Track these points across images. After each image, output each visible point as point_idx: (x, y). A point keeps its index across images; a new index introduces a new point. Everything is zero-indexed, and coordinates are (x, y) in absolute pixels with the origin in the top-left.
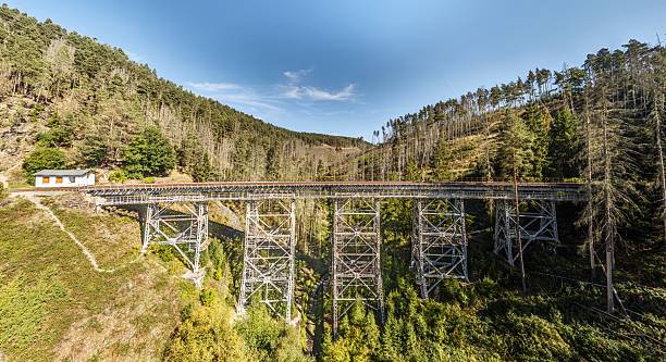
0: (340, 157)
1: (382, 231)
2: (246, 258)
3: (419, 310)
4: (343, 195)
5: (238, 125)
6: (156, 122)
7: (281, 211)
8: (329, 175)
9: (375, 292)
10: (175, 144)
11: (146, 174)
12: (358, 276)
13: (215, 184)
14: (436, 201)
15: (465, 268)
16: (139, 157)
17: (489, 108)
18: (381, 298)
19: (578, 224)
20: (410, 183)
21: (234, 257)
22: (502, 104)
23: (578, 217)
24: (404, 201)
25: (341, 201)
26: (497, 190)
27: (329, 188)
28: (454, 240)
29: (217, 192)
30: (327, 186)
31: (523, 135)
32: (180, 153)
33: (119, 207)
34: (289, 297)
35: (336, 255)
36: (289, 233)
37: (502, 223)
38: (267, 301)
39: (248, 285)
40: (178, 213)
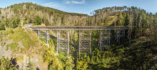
0: (81, 19)
1: (92, 38)
2: (58, 43)
3: (99, 54)
4: (82, 30)
5: (54, 12)
6: (38, 14)
7: (66, 33)
8: (78, 24)
9: (89, 52)
10: (42, 18)
11: (38, 24)
12: (85, 48)
13: (50, 26)
14: (105, 30)
15: (109, 44)
16: (36, 21)
17: (117, 11)
18: (91, 53)
19: (127, 33)
20: (99, 26)
21: (55, 43)
22: (119, 10)
23: (127, 32)
24: (97, 31)
25: (81, 31)
26: (116, 28)
27: (78, 28)
28: (108, 39)
29: (50, 28)
30: (77, 27)
31: (122, 17)
32: (43, 20)
33: (34, 30)
34: (68, 52)
35: (80, 44)
36: (68, 39)
37: (117, 34)
38: (63, 53)
39: (58, 49)
40: (43, 32)
